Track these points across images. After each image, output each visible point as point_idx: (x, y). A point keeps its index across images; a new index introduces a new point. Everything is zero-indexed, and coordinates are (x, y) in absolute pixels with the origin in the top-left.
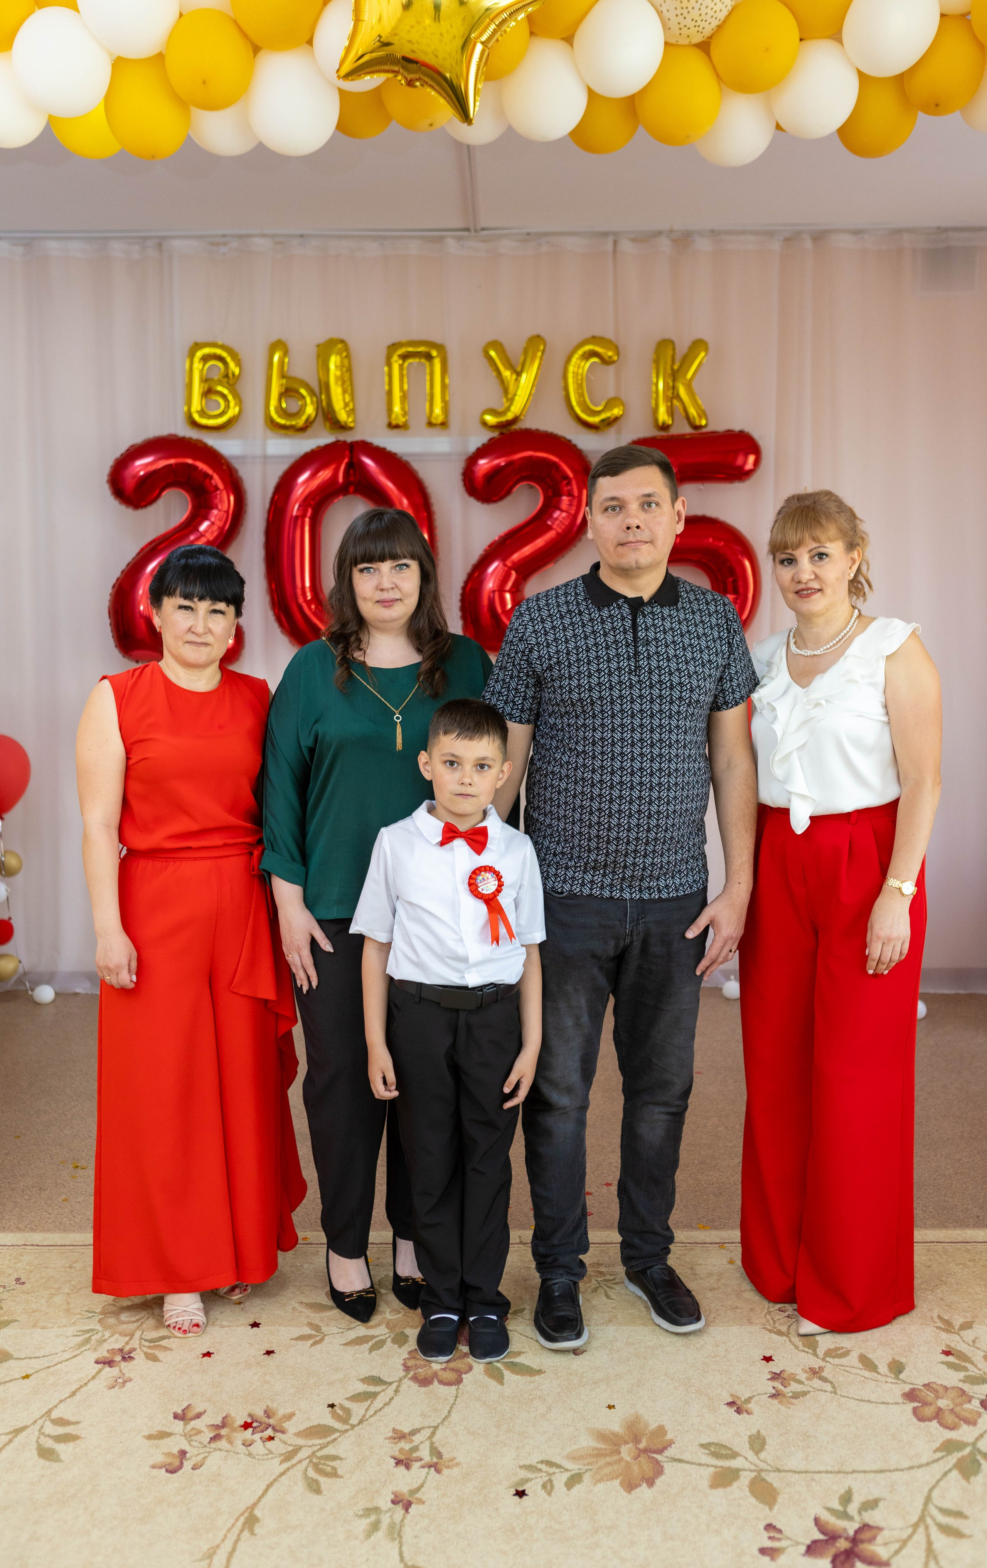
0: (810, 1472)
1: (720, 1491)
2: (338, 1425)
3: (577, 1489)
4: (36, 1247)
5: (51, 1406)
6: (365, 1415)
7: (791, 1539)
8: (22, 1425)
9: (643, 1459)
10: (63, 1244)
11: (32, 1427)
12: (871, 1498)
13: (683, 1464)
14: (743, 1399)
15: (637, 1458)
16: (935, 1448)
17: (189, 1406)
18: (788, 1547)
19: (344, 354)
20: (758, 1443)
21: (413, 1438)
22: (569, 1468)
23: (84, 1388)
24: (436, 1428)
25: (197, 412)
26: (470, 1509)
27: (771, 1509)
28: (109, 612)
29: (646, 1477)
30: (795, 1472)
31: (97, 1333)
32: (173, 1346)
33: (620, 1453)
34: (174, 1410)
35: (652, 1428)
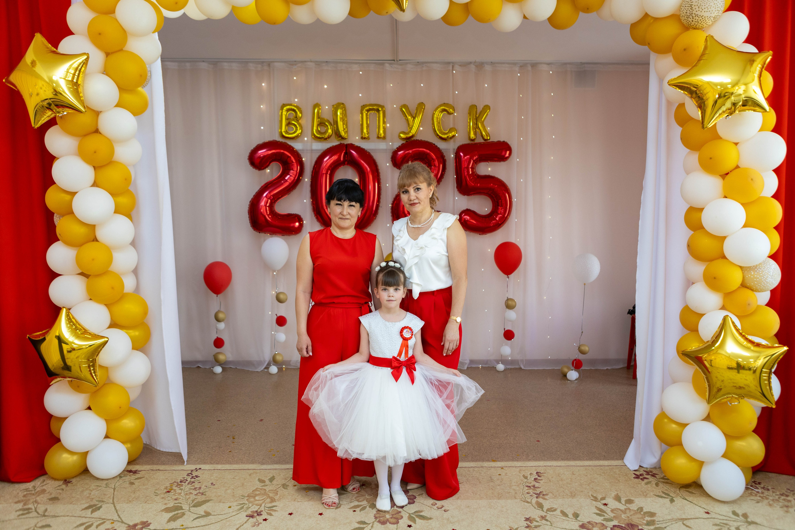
4: (219, 471)
10: (230, 469)
14: (514, 529)
19: (344, 109)
23: (242, 527)
25: (284, 132)
31: (246, 505)
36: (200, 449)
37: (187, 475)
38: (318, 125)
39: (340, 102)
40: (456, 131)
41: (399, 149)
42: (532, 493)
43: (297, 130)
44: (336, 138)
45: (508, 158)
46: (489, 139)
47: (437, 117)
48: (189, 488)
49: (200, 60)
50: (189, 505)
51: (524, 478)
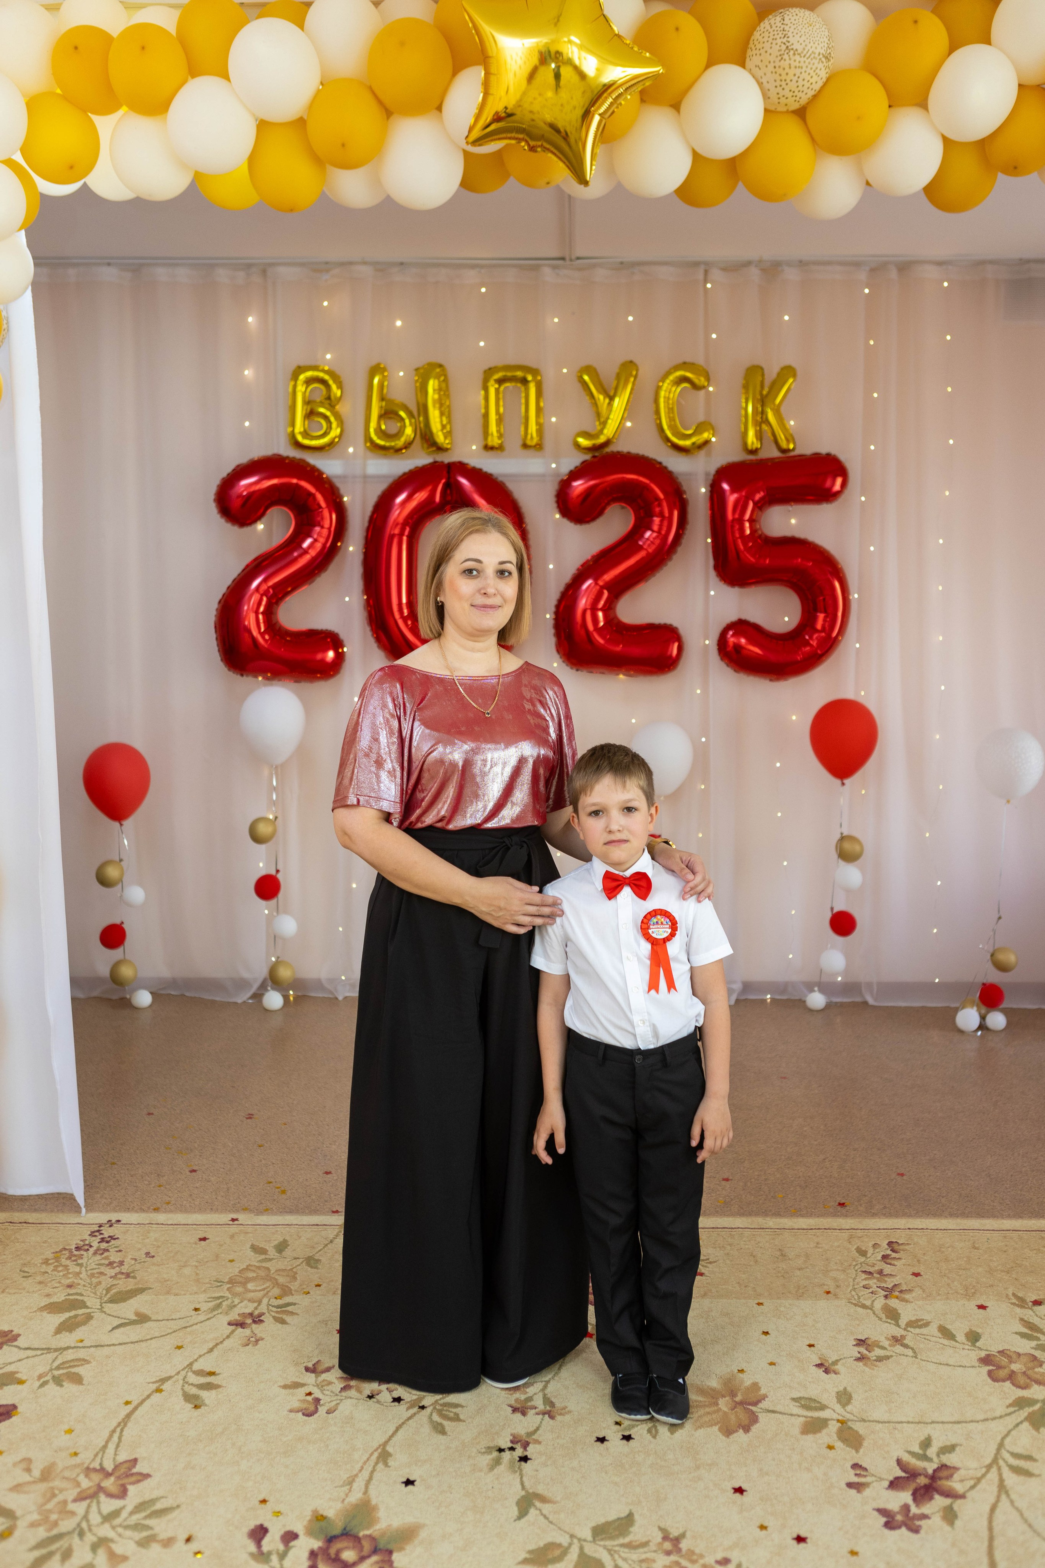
0: (893, 1422)
1: (810, 1437)
3: (680, 1435)
4: (161, 1225)
5: (191, 1361)
7: (875, 1476)
8: (166, 1376)
9: (739, 1410)
10: (186, 1223)
11: (176, 1376)
12: (949, 1443)
13: (776, 1415)
14: (830, 1362)
15: (735, 1409)
16: (1008, 1404)
17: (318, 1362)
18: (873, 1482)
19: (442, 378)
20: (844, 1398)
21: (528, 1390)
23: (221, 1346)
24: (548, 1382)
25: (301, 433)
26: (582, 1448)
27: (857, 1451)
28: (215, 627)
29: (743, 1424)
30: (879, 1422)
31: (227, 1300)
32: (298, 1311)
33: (717, 1404)
34: (305, 1365)
35: (746, 1385)
36: (114, 1179)
37: (90, 1235)
38: (381, 417)
39: (434, 360)
40: (713, 429)
41: (575, 475)
42: (874, 1288)
43: (331, 428)
44: (423, 447)
45: (837, 495)
46: (794, 449)
47: (667, 395)
48: (97, 1262)
49: (99, 261)
50: (101, 1298)
51: (857, 1255)
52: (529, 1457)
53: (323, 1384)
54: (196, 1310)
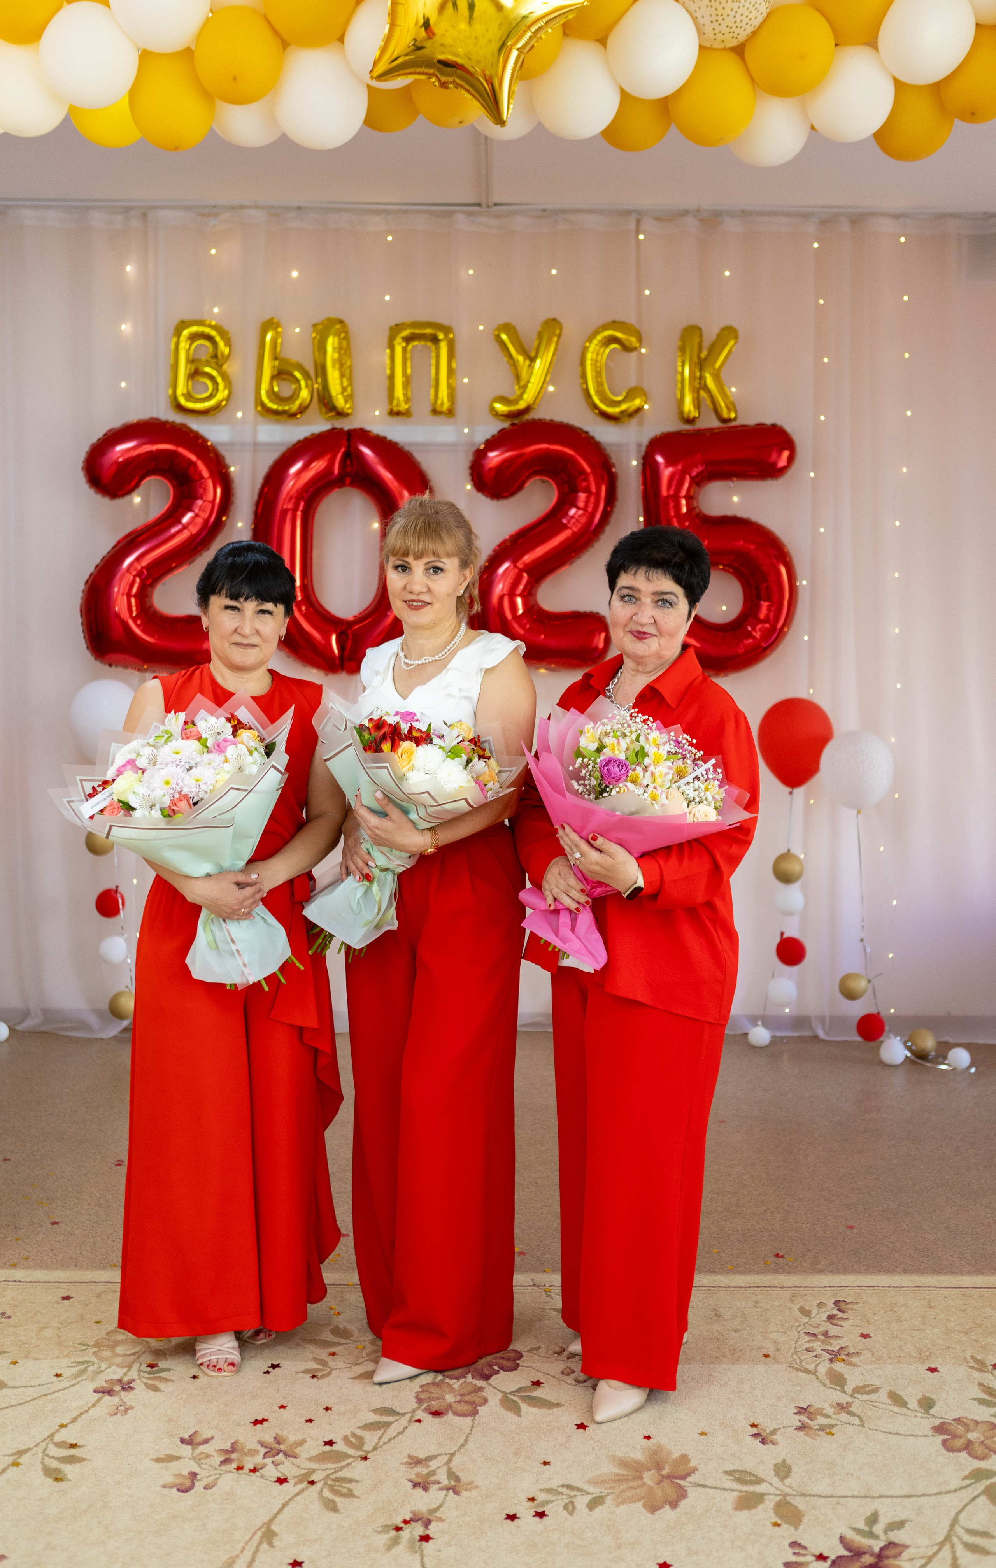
0: (837, 1497)
1: (744, 1513)
2: (351, 1451)
3: (599, 1511)
4: (19, 1283)
5: (53, 1431)
6: (378, 1443)
7: (816, 1554)
8: (24, 1447)
9: (665, 1484)
10: (47, 1280)
11: (35, 1449)
12: (897, 1519)
13: (707, 1489)
14: (768, 1432)
15: (660, 1483)
16: (963, 1476)
17: (195, 1433)
18: (812, 1561)
19: (343, 335)
20: (783, 1470)
21: (430, 1463)
22: (590, 1492)
23: (85, 1416)
24: (453, 1455)
25: (183, 395)
26: (490, 1527)
27: (796, 1528)
28: (81, 611)
29: (669, 1499)
30: (820, 1496)
31: (93, 1365)
32: (174, 1378)
33: (642, 1478)
34: (180, 1436)
35: (673, 1457)
38: (273, 378)
39: (333, 315)
40: (645, 395)
41: (490, 444)
42: (818, 1351)
43: (217, 389)
44: (320, 413)
45: (782, 470)
46: (735, 419)
47: (594, 356)
51: (800, 1315)
52: (431, 1536)
53: (201, 1456)
54: (57, 1375)
